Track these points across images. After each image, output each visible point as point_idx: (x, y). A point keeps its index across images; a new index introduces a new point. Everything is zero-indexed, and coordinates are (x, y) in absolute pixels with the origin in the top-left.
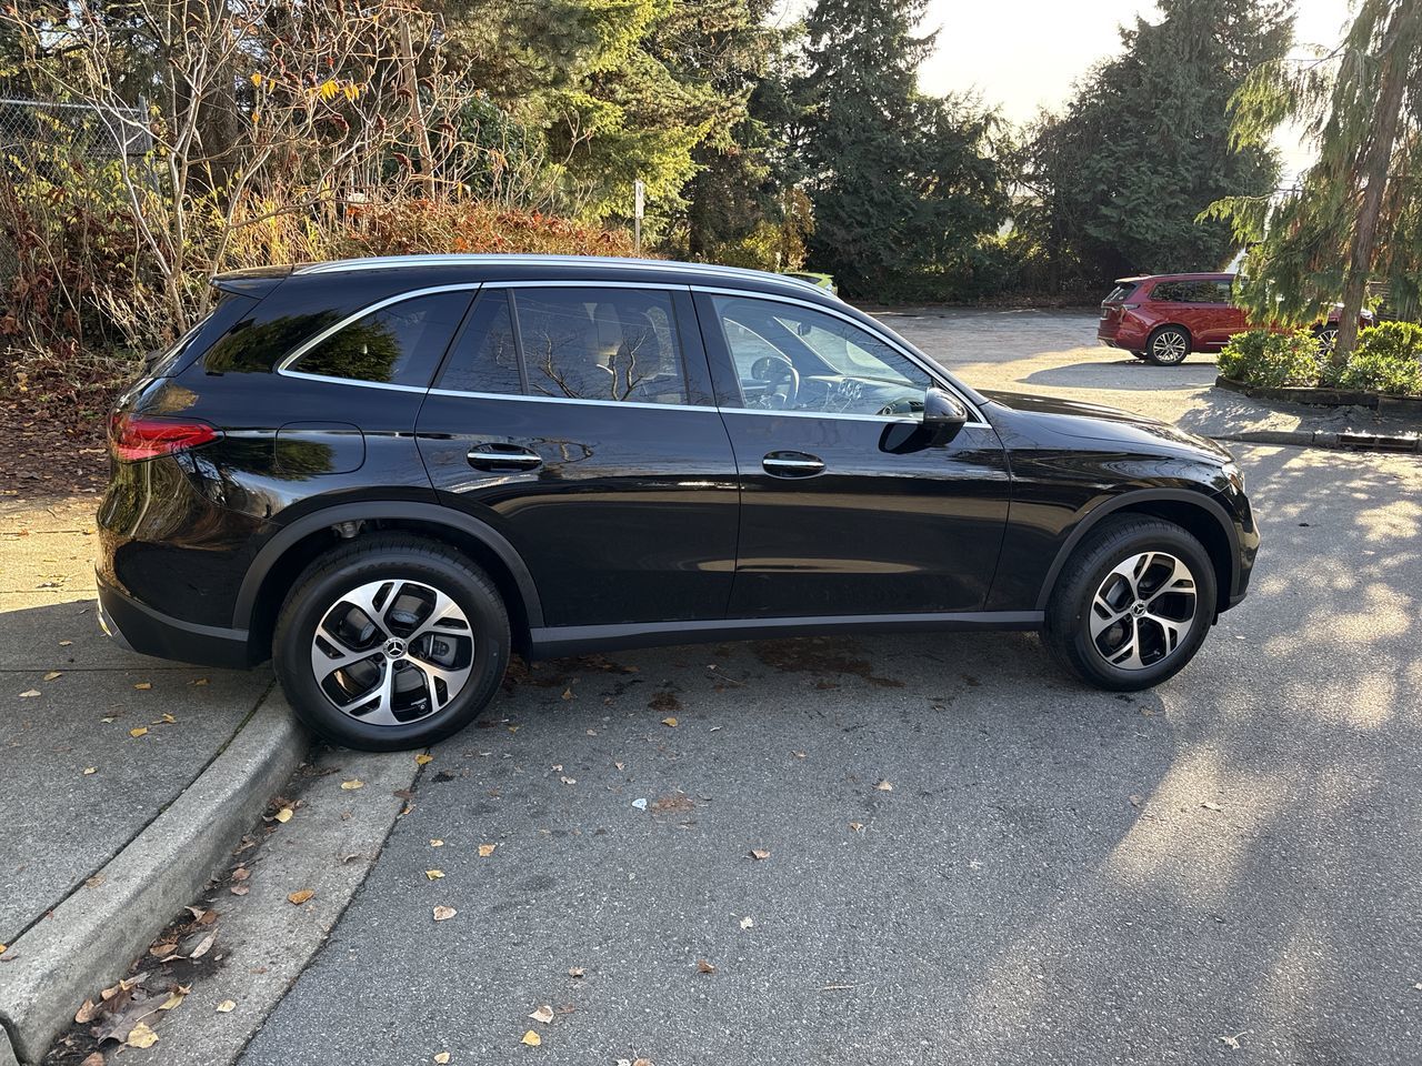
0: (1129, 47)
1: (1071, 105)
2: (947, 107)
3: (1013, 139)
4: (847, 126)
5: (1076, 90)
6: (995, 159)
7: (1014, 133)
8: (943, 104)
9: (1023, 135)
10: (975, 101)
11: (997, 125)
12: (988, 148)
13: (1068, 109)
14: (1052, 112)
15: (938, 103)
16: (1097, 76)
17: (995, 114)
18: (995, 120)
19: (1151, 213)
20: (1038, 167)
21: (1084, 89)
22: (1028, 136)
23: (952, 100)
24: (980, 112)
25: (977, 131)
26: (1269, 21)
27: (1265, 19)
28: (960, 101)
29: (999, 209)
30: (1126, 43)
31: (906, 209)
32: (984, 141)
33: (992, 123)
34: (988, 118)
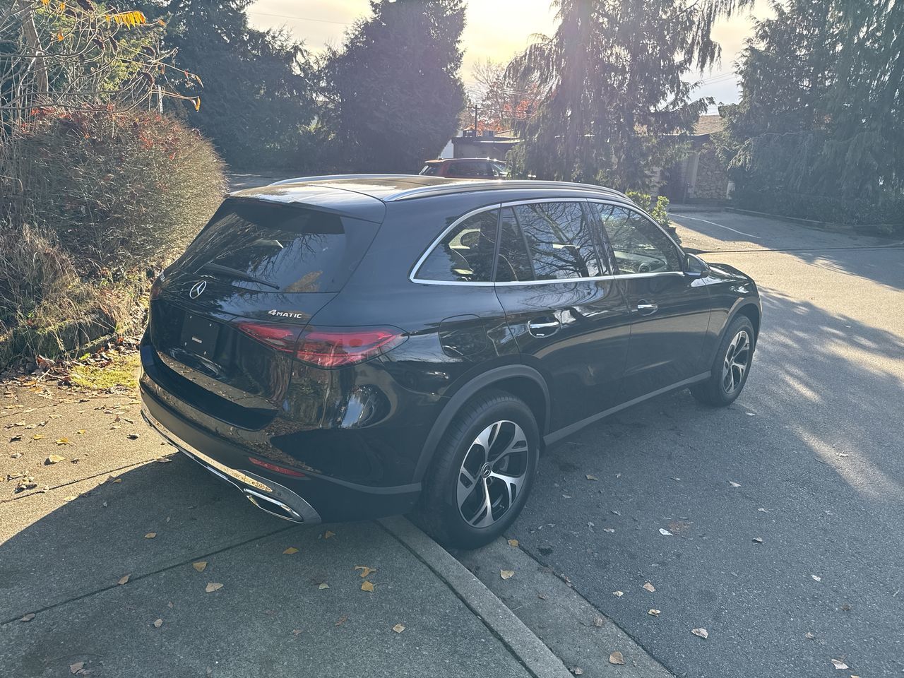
0: (376, 13)
1: (346, 45)
2: (268, 38)
3: (312, 64)
4: (201, 44)
5: (348, 36)
6: (302, 75)
7: (312, 60)
8: (266, 36)
9: (317, 62)
10: (285, 36)
11: (302, 54)
12: (298, 68)
13: (345, 48)
14: (334, 49)
15: (262, 35)
16: (360, 29)
17: (300, 47)
18: (301, 50)
19: (402, 117)
20: (328, 83)
21: (352, 37)
22: (321, 63)
23: (271, 33)
24: (290, 44)
25: (290, 56)
26: (451, 8)
27: (449, 7)
28: (276, 35)
29: (310, 109)
30: (374, 11)
31: (250, 105)
32: (295, 64)
33: (299, 52)
34: (296, 49)
